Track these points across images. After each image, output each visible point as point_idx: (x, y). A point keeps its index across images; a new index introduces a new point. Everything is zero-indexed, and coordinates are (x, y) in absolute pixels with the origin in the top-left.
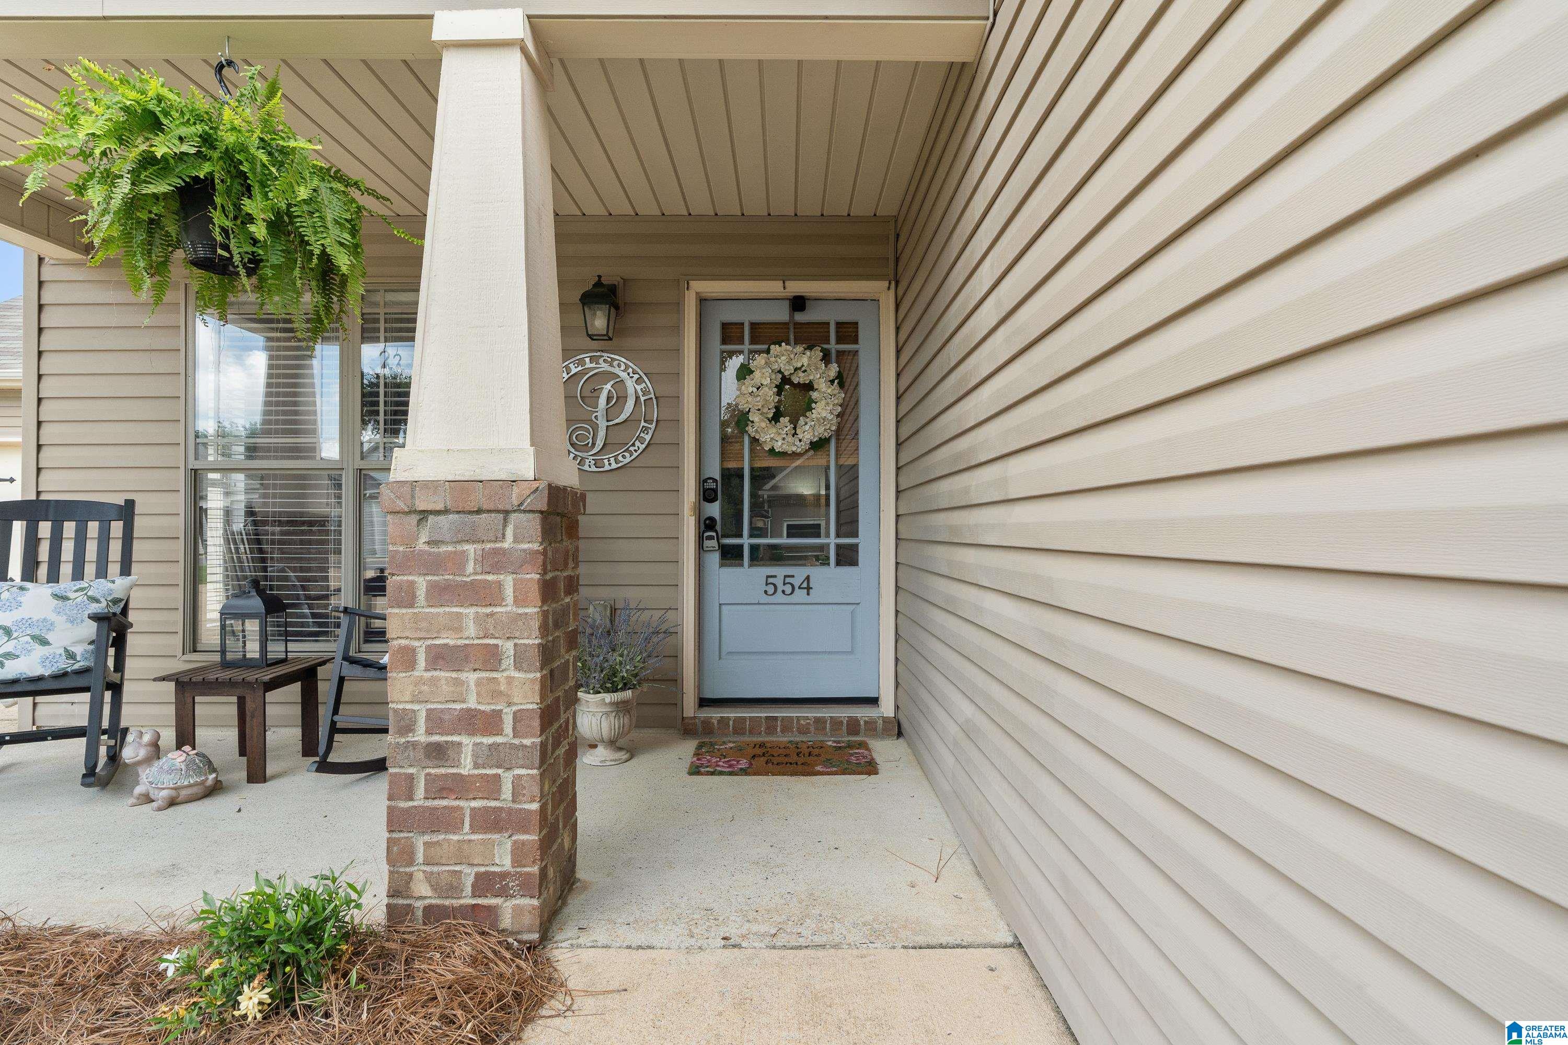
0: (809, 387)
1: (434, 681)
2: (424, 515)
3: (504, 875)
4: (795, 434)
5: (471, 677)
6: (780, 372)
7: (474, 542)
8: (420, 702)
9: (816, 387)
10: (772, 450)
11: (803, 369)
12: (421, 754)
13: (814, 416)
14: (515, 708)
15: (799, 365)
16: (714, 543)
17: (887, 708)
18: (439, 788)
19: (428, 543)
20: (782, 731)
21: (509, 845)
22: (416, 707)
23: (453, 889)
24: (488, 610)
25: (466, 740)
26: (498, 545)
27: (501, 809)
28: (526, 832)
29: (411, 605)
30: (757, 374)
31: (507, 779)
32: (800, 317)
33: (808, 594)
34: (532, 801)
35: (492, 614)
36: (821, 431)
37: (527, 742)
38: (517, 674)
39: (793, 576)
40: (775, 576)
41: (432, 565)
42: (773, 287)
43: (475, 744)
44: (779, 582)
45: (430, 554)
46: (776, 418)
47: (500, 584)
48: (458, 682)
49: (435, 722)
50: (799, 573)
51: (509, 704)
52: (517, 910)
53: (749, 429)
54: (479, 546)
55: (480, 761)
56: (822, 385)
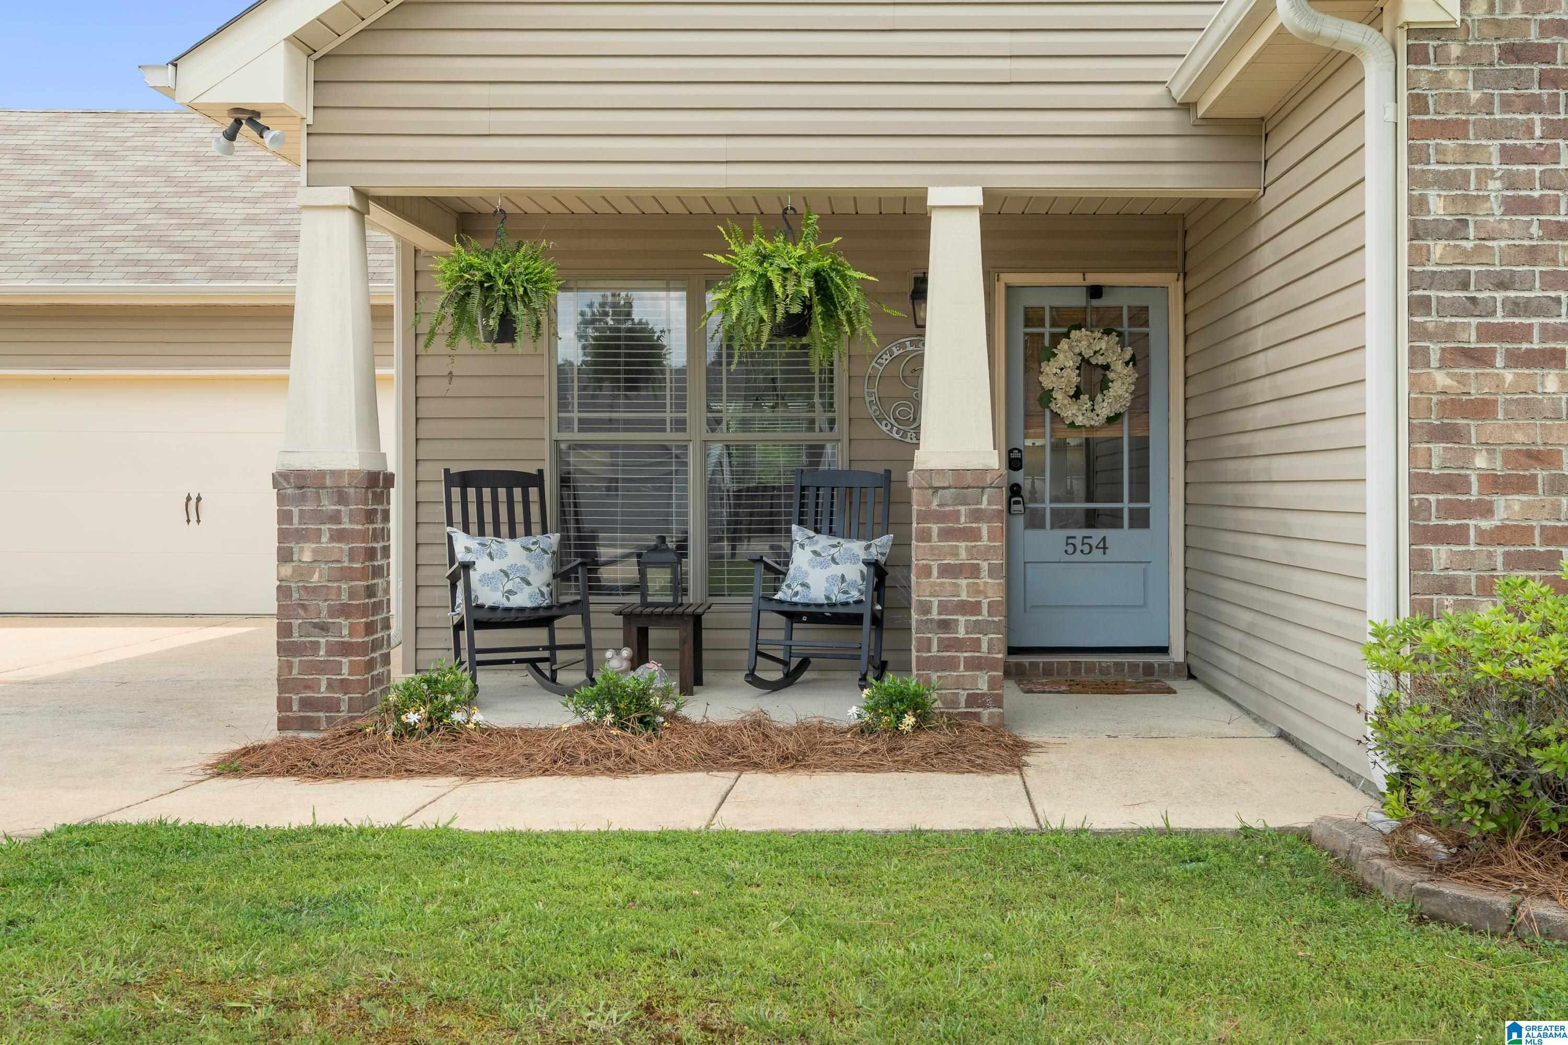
0: (1107, 367)
1: (942, 584)
2: (936, 489)
3: (983, 695)
4: (1093, 410)
5: (963, 582)
6: (1080, 354)
7: (965, 505)
8: (934, 596)
9: (1112, 367)
10: (1072, 424)
11: (1101, 352)
12: (935, 626)
13: (1111, 394)
14: (988, 600)
15: (1098, 349)
16: (1020, 507)
17: (1177, 654)
18: (946, 645)
19: (938, 505)
20: (1086, 672)
21: (986, 678)
22: (932, 599)
23: (954, 703)
24: (973, 544)
25: (962, 619)
26: (978, 506)
27: (981, 657)
28: (996, 671)
29: (929, 541)
30: (1061, 356)
31: (985, 641)
32: (1095, 303)
33: (1104, 553)
34: (999, 652)
35: (975, 546)
36: (1117, 408)
37: (996, 619)
38: (989, 581)
39: (1091, 537)
40: (1074, 537)
41: (940, 517)
42: (1075, 278)
43: (966, 621)
44: (1077, 541)
45: (939, 512)
46: (1076, 396)
47: (979, 529)
48: (957, 585)
49: (943, 607)
50: (1096, 534)
51: (986, 597)
52: (991, 714)
53: (1053, 406)
54: (967, 507)
55: (969, 630)
56: (1118, 366)
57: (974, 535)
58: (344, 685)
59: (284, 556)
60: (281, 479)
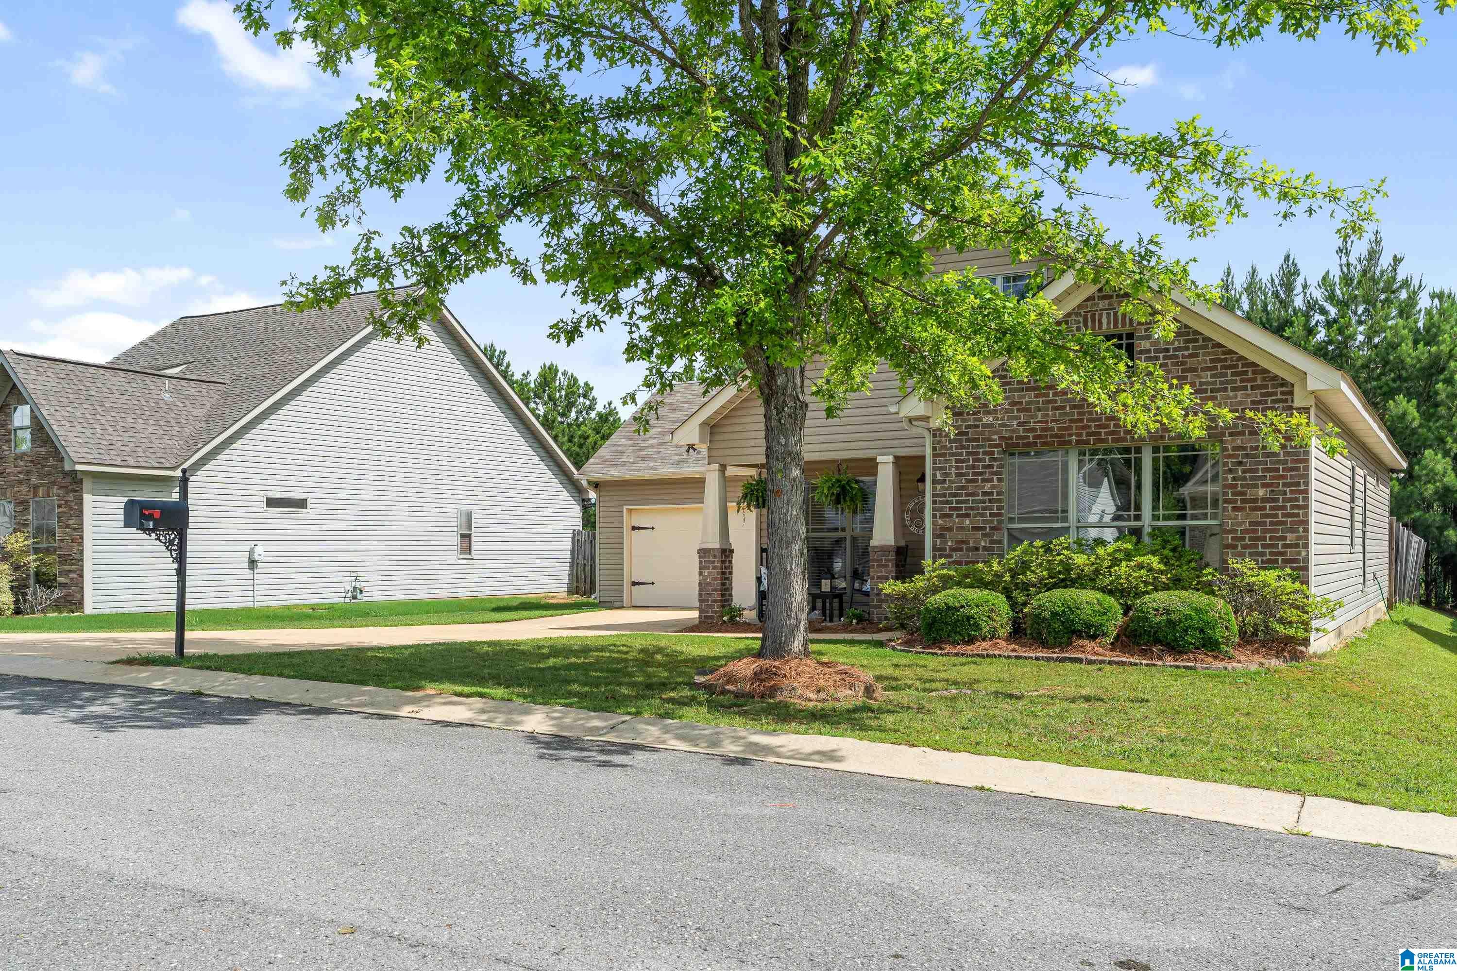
2: (877, 550)
19: (877, 557)
26: (888, 557)
29: (874, 567)
47: (888, 564)
54: (885, 558)
57: (886, 566)
58: (716, 612)
59: (701, 574)
60: (699, 551)
